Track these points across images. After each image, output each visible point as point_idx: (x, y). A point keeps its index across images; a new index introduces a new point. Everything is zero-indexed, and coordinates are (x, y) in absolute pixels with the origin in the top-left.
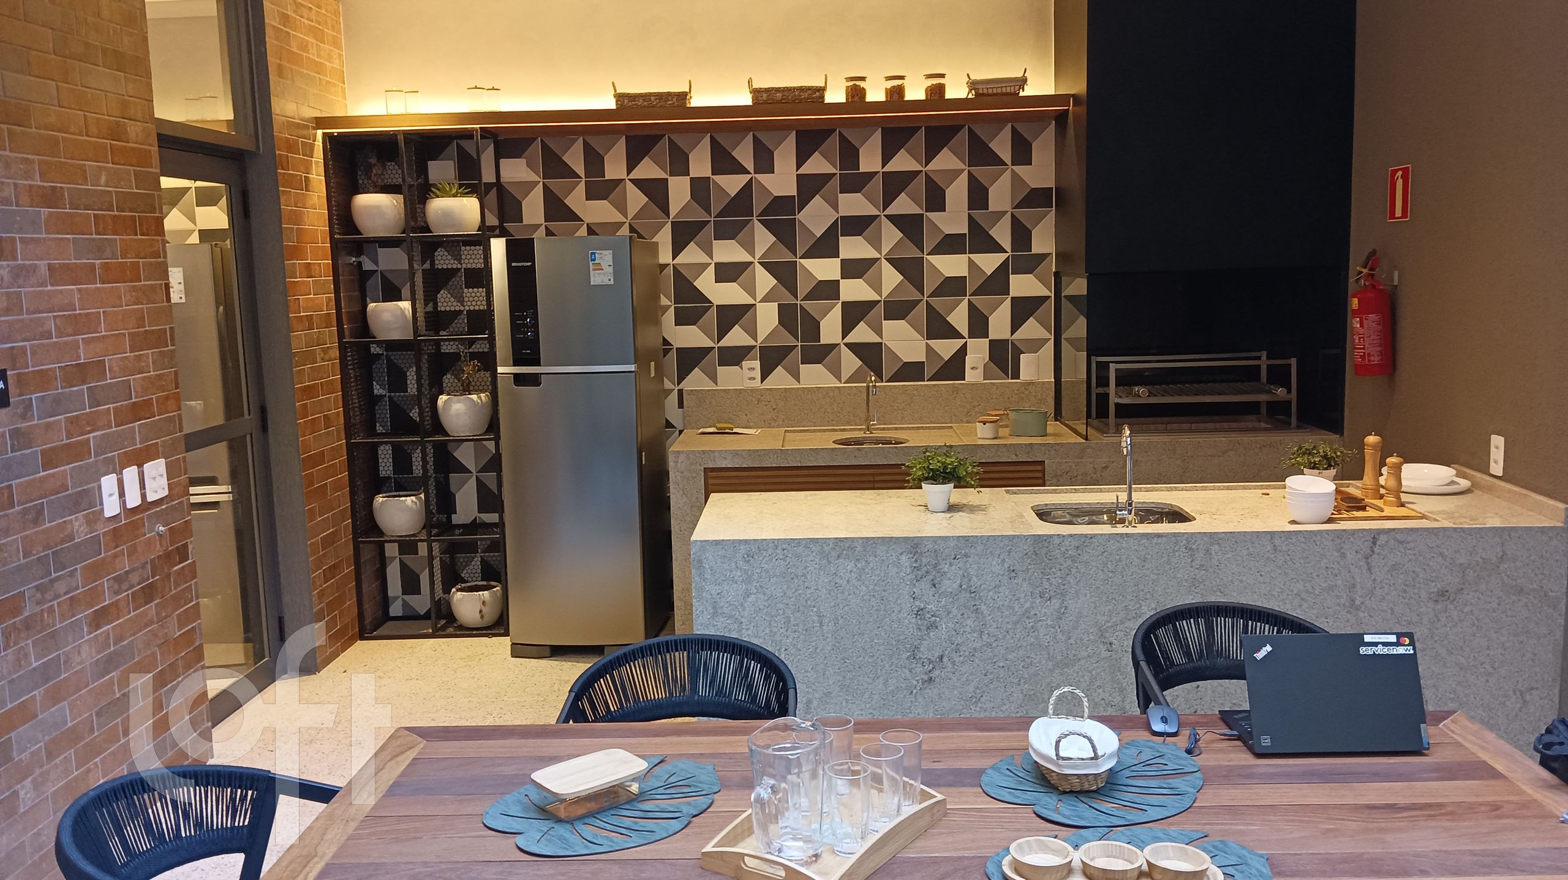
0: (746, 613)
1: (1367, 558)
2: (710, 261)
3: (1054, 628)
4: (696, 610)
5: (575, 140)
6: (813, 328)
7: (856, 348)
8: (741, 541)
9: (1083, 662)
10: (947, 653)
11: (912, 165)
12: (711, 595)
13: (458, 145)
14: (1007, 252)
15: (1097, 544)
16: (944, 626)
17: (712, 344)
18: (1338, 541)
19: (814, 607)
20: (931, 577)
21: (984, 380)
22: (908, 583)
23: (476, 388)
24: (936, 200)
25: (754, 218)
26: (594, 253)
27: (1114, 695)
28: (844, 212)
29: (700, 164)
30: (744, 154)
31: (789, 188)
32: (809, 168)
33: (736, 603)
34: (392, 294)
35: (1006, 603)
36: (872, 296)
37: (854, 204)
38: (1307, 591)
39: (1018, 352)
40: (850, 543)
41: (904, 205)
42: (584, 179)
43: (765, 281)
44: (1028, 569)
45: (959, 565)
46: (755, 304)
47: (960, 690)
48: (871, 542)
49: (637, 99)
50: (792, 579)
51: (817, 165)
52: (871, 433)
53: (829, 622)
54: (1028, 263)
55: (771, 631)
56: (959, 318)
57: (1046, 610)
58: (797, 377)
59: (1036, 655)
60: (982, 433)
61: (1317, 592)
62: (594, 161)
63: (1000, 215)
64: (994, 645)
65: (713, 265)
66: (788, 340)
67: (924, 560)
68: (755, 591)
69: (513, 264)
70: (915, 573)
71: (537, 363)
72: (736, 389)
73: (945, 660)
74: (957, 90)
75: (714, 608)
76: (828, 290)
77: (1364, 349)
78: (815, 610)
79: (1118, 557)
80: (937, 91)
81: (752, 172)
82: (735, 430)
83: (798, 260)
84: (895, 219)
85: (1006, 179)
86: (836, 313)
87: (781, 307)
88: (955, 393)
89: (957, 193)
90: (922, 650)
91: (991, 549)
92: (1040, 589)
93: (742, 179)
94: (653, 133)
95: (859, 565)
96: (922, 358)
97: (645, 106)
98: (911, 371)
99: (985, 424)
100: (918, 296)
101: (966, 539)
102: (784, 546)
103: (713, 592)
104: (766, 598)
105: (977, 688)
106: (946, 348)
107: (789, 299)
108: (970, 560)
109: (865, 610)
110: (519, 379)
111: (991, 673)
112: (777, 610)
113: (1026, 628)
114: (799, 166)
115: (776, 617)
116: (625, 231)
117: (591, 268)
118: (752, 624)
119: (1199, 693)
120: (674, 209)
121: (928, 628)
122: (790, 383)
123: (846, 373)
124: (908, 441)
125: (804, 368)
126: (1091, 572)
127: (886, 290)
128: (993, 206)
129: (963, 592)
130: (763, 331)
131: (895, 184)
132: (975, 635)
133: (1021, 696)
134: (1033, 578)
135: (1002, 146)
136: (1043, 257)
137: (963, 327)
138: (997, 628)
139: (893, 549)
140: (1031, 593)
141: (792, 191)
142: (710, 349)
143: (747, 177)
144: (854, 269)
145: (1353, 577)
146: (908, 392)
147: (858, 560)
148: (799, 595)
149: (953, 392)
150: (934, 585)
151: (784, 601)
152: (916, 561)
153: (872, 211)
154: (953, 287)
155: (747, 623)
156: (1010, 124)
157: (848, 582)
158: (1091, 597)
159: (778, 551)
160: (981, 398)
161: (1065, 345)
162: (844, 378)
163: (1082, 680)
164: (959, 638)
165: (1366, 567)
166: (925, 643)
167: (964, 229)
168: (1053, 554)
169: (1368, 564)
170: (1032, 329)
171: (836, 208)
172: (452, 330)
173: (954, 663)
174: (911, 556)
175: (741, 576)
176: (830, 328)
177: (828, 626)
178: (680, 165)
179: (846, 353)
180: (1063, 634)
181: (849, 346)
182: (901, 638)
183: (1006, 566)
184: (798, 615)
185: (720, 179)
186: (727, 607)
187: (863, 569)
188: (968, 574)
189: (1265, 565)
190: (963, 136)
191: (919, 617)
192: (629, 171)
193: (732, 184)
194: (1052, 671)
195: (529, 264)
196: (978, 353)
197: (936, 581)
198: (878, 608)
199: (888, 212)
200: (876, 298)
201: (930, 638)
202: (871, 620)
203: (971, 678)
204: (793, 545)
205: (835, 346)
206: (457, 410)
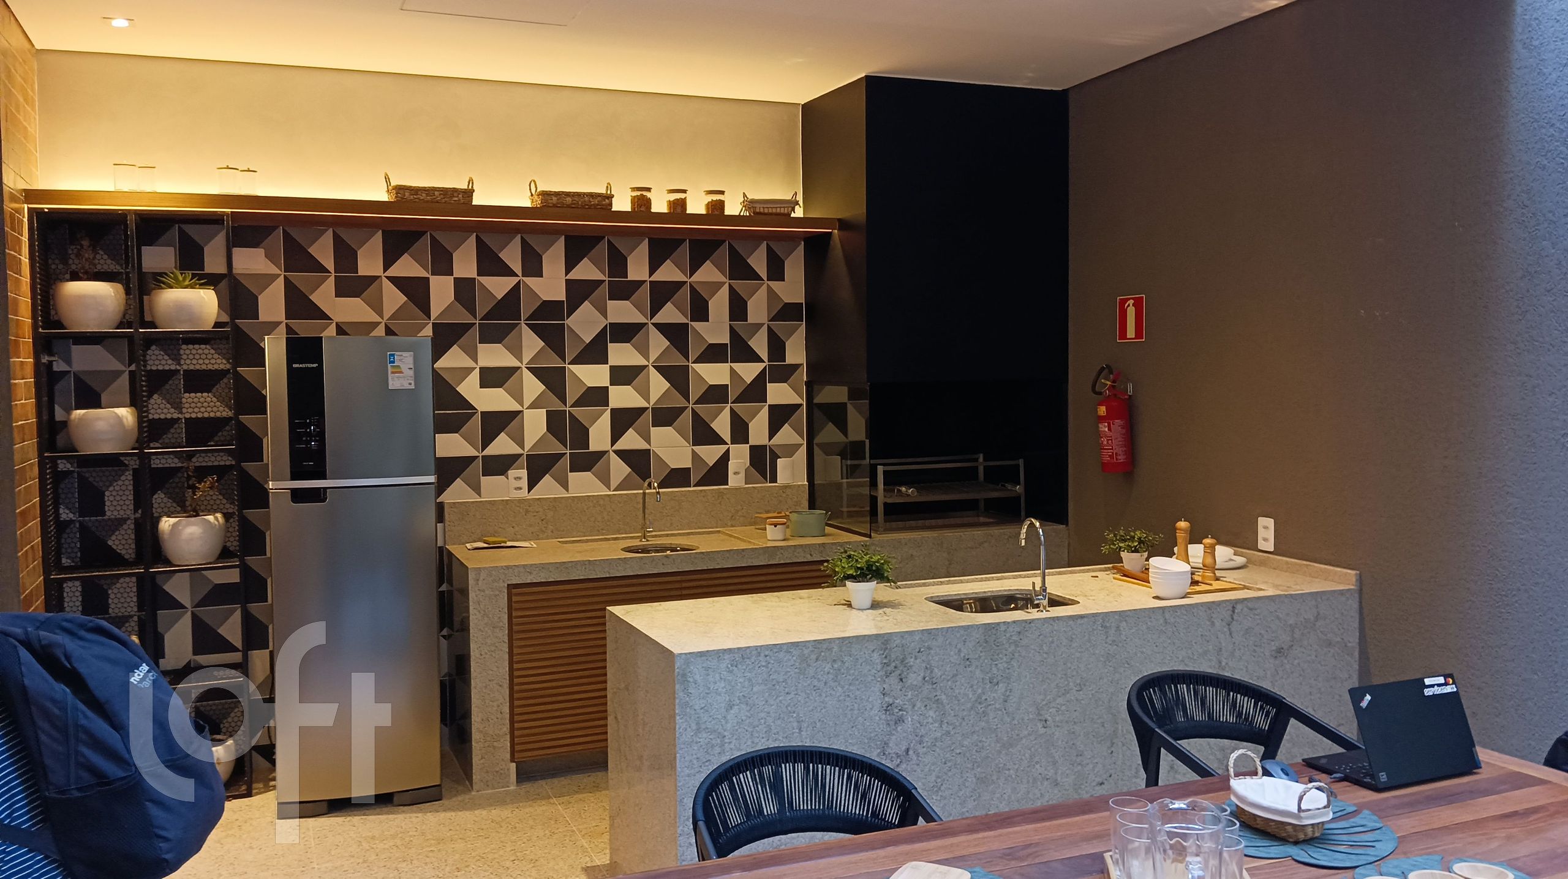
0: (729, 726)
1: (1229, 625)
2: (475, 366)
3: (1001, 710)
4: (679, 729)
5: (323, 232)
6: (581, 435)
7: (625, 455)
8: (725, 650)
9: (1024, 741)
10: (912, 745)
11: (676, 276)
12: (695, 710)
13: (181, 231)
14: (764, 362)
15: (1035, 628)
16: (910, 719)
17: (474, 453)
18: (1209, 612)
19: (794, 712)
20: (898, 672)
21: (746, 484)
22: (879, 679)
23: (209, 507)
24: (700, 311)
25: (522, 322)
26: (393, 355)
27: (1049, 768)
28: (613, 318)
29: (465, 264)
30: (512, 256)
31: (559, 294)
32: (578, 273)
33: (720, 717)
34: (90, 399)
35: (962, 691)
36: (640, 403)
37: (623, 312)
38: (1189, 657)
39: (775, 457)
40: (828, 644)
41: (670, 314)
42: (333, 274)
43: (533, 387)
44: (980, 657)
45: (923, 658)
46: (521, 412)
47: (923, 781)
48: (847, 642)
49: (419, 193)
50: (774, 685)
51: (586, 271)
52: (648, 541)
53: (808, 727)
54: (782, 373)
55: (753, 742)
56: (722, 425)
57: (995, 695)
58: (565, 485)
59: (987, 738)
60: (773, 535)
61: (1195, 658)
62: (346, 256)
63: (759, 326)
64: (952, 733)
65: (477, 371)
66: (556, 448)
67: (893, 656)
68: (738, 702)
69: (295, 366)
70: (885, 669)
71: (323, 476)
72: (503, 500)
73: (911, 752)
74: (733, 208)
75: (698, 724)
76: (597, 397)
77: (1112, 449)
78: (795, 715)
79: (1051, 639)
80: (717, 207)
81: (520, 274)
82: (509, 544)
83: (567, 366)
84: (662, 328)
85: (762, 292)
86: (605, 419)
87: (549, 414)
88: (720, 498)
89: (719, 305)
90: (890, 745)
91: (949, 640)
92: (989, 675)
93: (509, 283)
94: (413, 228)
95: (836, 666)
96: (688, 464)
97: (428, 202)
98: (677, 477)
99: (775, 526)
100: (683, 403)
101: (929, 632)
102: (767, 653)
103: (697, 707)
104: (748, 708)
105: (938, 777)
106: (710, 454)
107: (558, 406)
108: (932, 652)
109: (841, 710)
110: (298, 496)
111: (950, 761)
112: (759, 720)
113: (978, 713)
114: (569, 269)
115: (758, 726)
116: (380, 331)
117: (390, 370)
118: (735, 737)
119: (1113, 758)
120: (436, 310)
121: (896, 723)
122: (560, 493)
123: (616, 479)
124: (698, 548)
125: (573, 477)
126: (1030, 655)
127: (654, 397)
128: (752, 318)
129: (926, 684)
130: (530, 441)
131: (662, 293)
132: (937, 725)
133: (974, 780)
134: (984, 665)
135: (758, 262)
136: (796, 367)
137: (725, 433)
138: (955, 716)
139: (866, 647)
140: (983, 679)
141: (561, 296)
142: (472, 459)
143: (514, 280)
144: (623, 375)
145: (1220, 643)
146: (677, 498)
147: (834, 661)
148: (781, 701)
149: (719, 497)
150: (901, 680)
151: (766, 710)
152: (886, 657)
153: (639, 318)
154: (716, 394)
155: (730, 736)
156: (765, 242)
157: (826, 683)
158: (1030, 678)
159: (761, 658)
160: (744, 502)
161: (817, 450)
162: (614, 485)
163: (1023, 758)
164: (922, 730)
165: (1228, 632)
166: (894, 737)
167: (725, 339)
168: (1000, 640)
169: (1230, 629)
170: (787, 435)
171: (604, 313)
172: (167, 441)
173: (918, 755)
174: (882, 652)
175: (725, 687)
176: (599, 435)
177: (807, 731)
178: (442, 264)
179: (615, 459)
180: (1008, 716)
181: (617, 452)
182: (872, 735)
183: (962, 655)
184: (779, 722)
185: (486, 281)
186: (710, 722)
187: (839, 670)
188: (931, 666)
189: (1159, 637)
190: (724, 250)
191: (888, 713)
192: (386, 268)
193: (498, 286)
194: (1000, 752)
195: (315, 365)
196: (739, 458)
197: (903, 676)
198: (852, 707)
199: (656, 320)
200: (644, 404)
201: (897, 732)
202: (846, 720)
203: (932, 768)
204: (775, 650)
205: (603, 454)
206: (191, 534)
